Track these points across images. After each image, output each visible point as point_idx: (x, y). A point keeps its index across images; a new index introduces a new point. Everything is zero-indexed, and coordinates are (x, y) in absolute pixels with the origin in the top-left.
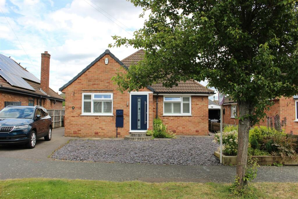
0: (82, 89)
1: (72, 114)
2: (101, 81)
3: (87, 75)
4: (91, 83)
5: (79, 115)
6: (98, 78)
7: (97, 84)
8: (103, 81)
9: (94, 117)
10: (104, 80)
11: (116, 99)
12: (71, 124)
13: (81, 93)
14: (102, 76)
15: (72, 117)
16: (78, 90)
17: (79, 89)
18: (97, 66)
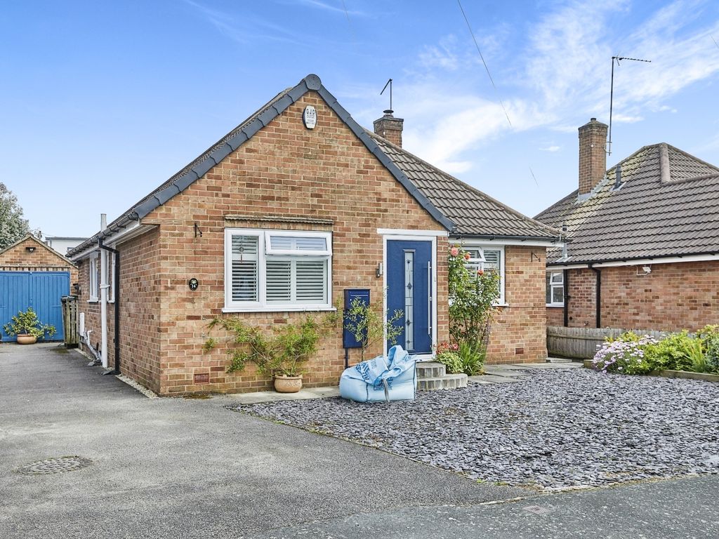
0: (228, 213)
1: (189, 309)
2: (293, 189)
3: (241, 162)
4: (259, 192)
5: (214, 311)
6: (282, 176)
7: (279, 199)
8: (300, 189)
9: (269, 316)
10: (302, 184)
11: (342, 251)
12: (187, 347)
13: (222, 230)
14: (294, 171)
15: (190, 318)
16: (211, 218)
17: (215, 212)
18: (277, 130)
